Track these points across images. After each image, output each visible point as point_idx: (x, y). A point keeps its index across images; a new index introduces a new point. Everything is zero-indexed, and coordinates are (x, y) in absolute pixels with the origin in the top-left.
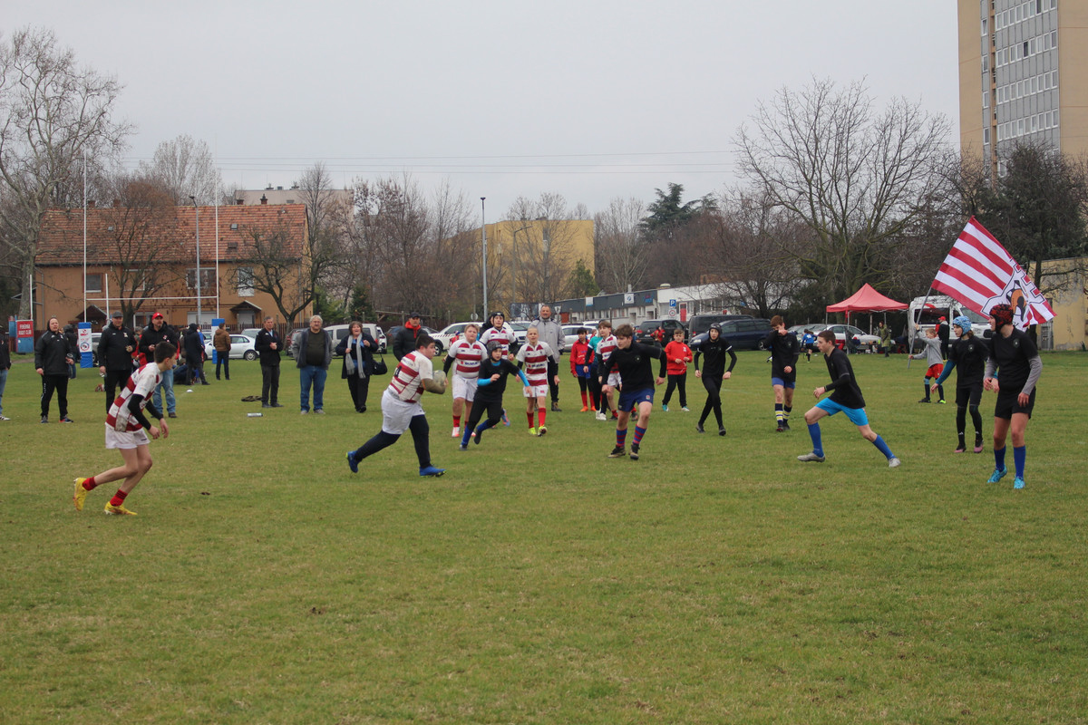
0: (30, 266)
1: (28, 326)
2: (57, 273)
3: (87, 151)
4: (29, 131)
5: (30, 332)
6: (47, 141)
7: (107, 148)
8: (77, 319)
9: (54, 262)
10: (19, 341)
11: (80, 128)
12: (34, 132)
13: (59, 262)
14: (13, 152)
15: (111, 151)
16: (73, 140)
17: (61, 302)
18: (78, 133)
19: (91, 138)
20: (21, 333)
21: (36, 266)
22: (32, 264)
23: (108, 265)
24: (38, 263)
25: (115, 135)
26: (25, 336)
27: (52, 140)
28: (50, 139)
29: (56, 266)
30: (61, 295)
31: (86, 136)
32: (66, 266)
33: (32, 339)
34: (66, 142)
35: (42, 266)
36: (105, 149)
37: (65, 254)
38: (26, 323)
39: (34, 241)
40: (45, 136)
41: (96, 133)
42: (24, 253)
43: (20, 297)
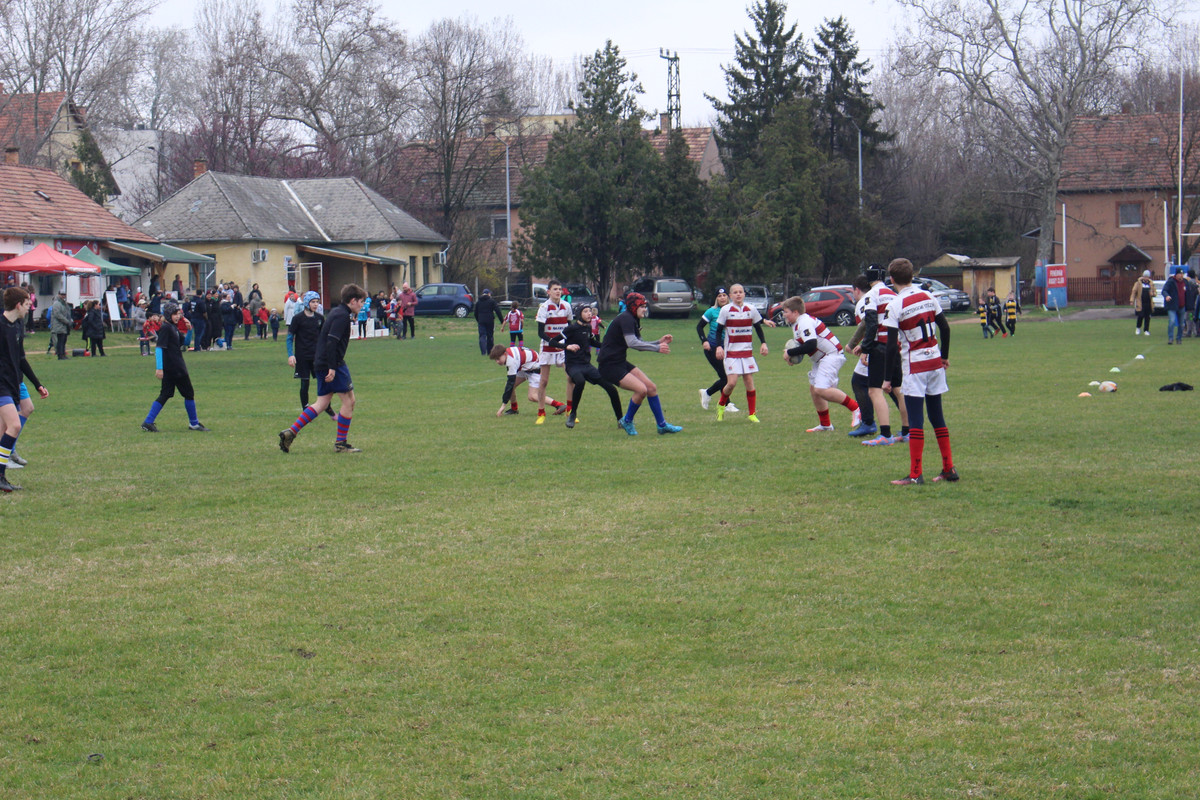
0: (1052, 193)
1: (1060, 273)
2: (1087, 201)
3: (1130, 39)
4: (1050, 13)
5: (1062, 281)
6: (1077, 25)
7: (1156, 31)
8: (1109, 264)
9: (1080, 188)
10: (1049, 293)
11: (1121, 7)
12: (1055, 14)
13: (1088, 186)
14: (1029, 44)
15: (1160, 36)
16: (1111, 22)
17: (1092, 241)
18: (1118, 12)
19: (1134, 19)
20: (1052, 281)
21: (1063, 192)
22: (1055, 192)
23: (1154, 189)
24: (1060, 188)
25: (1168, 15)
26: (1057, 286)
27: (1083, 25)
28: (1080, 23)
29: (1085, 192)
30: (1091, 231)
31: (1130, 15)
32: (1102, 192)
33: (1065, 289)
34: (1100, 28)
35: (1071, 193)
36: (1151, 33)
37: (1100, 176)
38: (1058, 268)
39: (1058, 160)
40: (1073, 20)
41: (1142, 11)
42: (1044, 177)
43: (1037, 233)
